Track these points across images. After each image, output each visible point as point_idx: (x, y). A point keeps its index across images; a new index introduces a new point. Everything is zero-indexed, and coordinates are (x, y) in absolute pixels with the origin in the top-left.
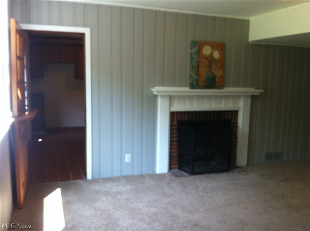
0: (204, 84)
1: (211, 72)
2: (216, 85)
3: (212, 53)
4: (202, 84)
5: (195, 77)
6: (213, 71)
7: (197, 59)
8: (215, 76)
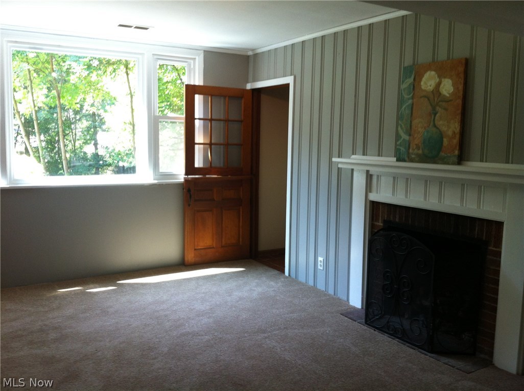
0: (420, 152)
1: (435, 126)
2: (442, 154)
3: (438, 85)
4: (416, 151)
5: (405, 137)
6: (439, 123)
7: (410, 101)
8: (441, 135)
